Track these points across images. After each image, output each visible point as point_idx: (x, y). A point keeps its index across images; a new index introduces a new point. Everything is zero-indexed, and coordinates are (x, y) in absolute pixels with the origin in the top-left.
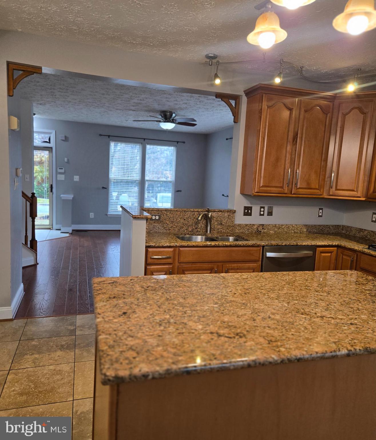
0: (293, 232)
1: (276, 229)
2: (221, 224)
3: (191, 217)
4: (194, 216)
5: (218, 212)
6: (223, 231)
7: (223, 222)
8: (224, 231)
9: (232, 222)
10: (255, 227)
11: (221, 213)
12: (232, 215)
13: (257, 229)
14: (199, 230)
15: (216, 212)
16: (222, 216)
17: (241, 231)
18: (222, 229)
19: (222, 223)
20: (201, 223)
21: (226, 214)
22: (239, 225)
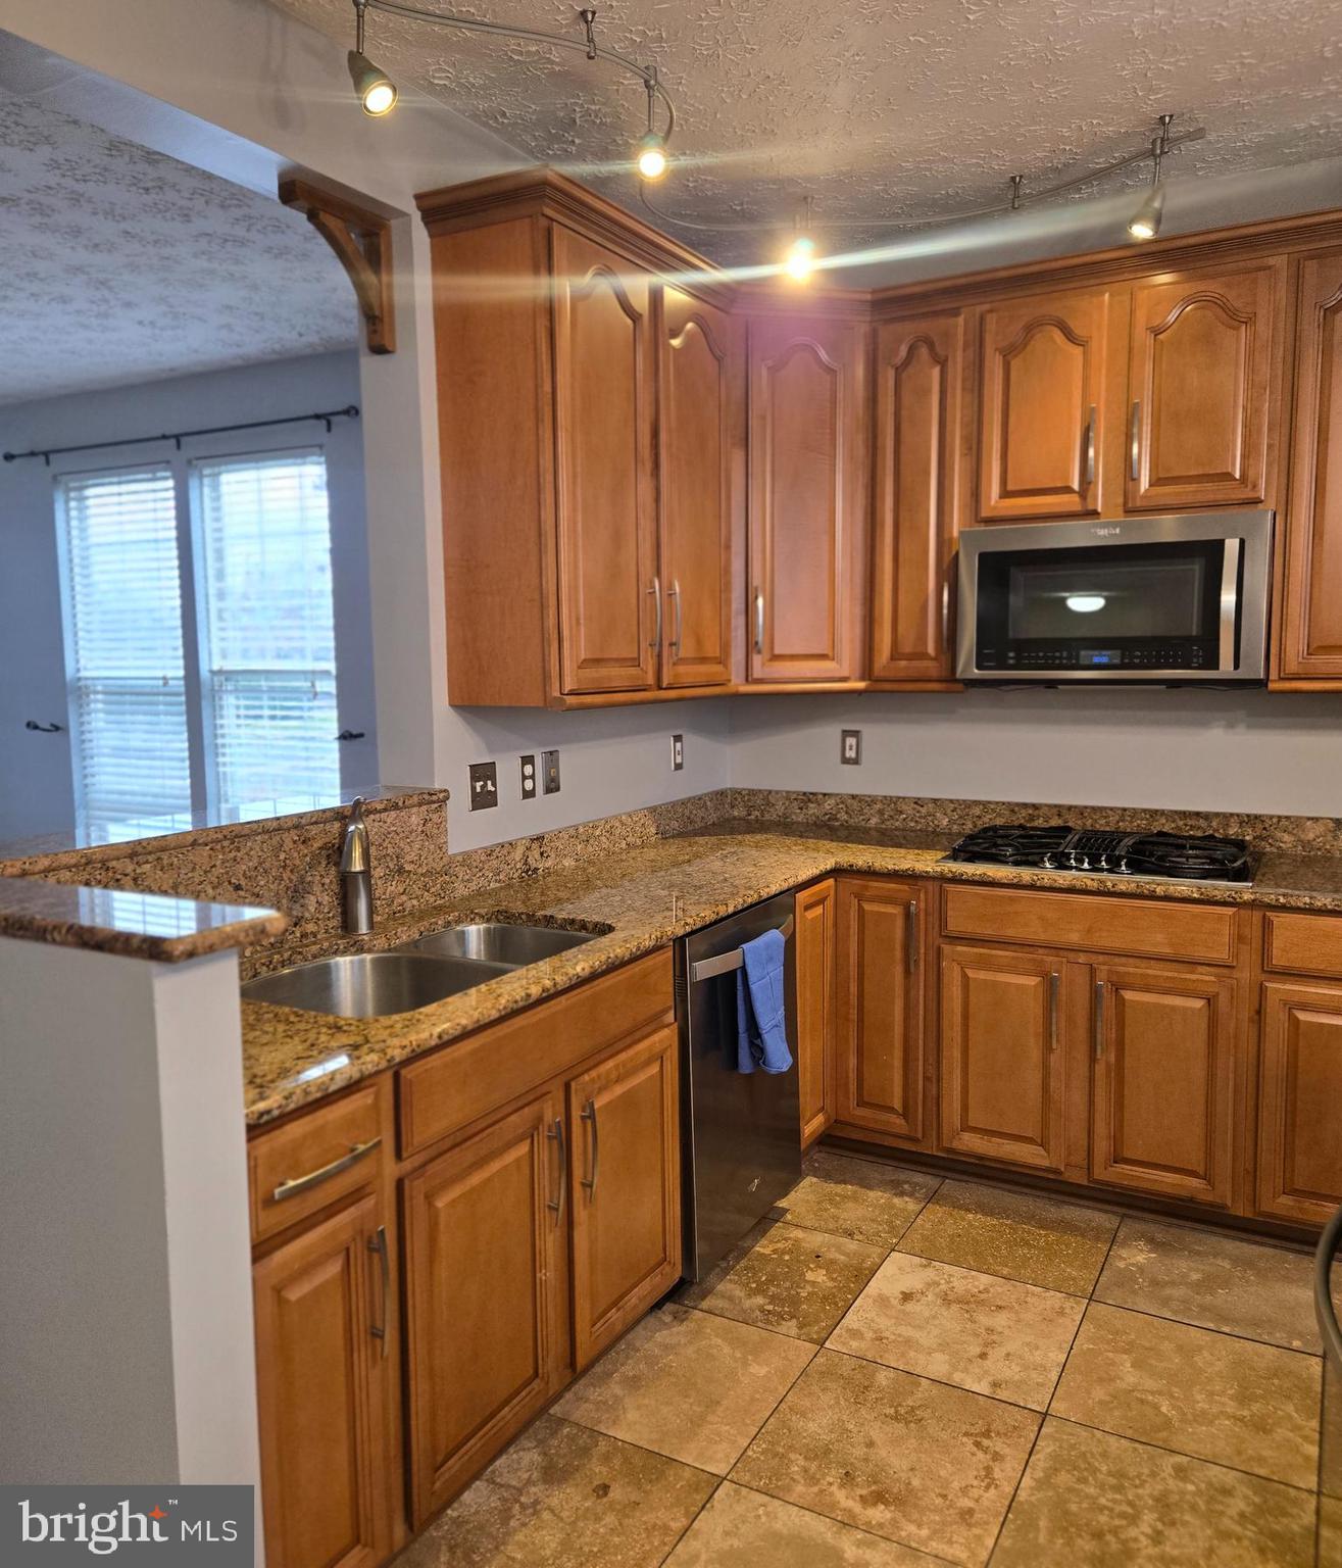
0: (624, 846)
1: (579, 847)
2: (401, 871)
3: (267, 865)
4: (282, 857)
5: (385, 810)
6: (408, 905)
7: (408, 858)
8: (415, 902)
9: (440, 848)
10: (518, 854)
11: (393, 814)
12: (435, 817)
13: (526, 863)
14: (311, 927)
15: (376, 811)
16: (399, 830)
17: (473, 886)
18: (404, 898)
19: (402, 867)
20: (317, 888)
21: (413, 818)
22: (466, 859)
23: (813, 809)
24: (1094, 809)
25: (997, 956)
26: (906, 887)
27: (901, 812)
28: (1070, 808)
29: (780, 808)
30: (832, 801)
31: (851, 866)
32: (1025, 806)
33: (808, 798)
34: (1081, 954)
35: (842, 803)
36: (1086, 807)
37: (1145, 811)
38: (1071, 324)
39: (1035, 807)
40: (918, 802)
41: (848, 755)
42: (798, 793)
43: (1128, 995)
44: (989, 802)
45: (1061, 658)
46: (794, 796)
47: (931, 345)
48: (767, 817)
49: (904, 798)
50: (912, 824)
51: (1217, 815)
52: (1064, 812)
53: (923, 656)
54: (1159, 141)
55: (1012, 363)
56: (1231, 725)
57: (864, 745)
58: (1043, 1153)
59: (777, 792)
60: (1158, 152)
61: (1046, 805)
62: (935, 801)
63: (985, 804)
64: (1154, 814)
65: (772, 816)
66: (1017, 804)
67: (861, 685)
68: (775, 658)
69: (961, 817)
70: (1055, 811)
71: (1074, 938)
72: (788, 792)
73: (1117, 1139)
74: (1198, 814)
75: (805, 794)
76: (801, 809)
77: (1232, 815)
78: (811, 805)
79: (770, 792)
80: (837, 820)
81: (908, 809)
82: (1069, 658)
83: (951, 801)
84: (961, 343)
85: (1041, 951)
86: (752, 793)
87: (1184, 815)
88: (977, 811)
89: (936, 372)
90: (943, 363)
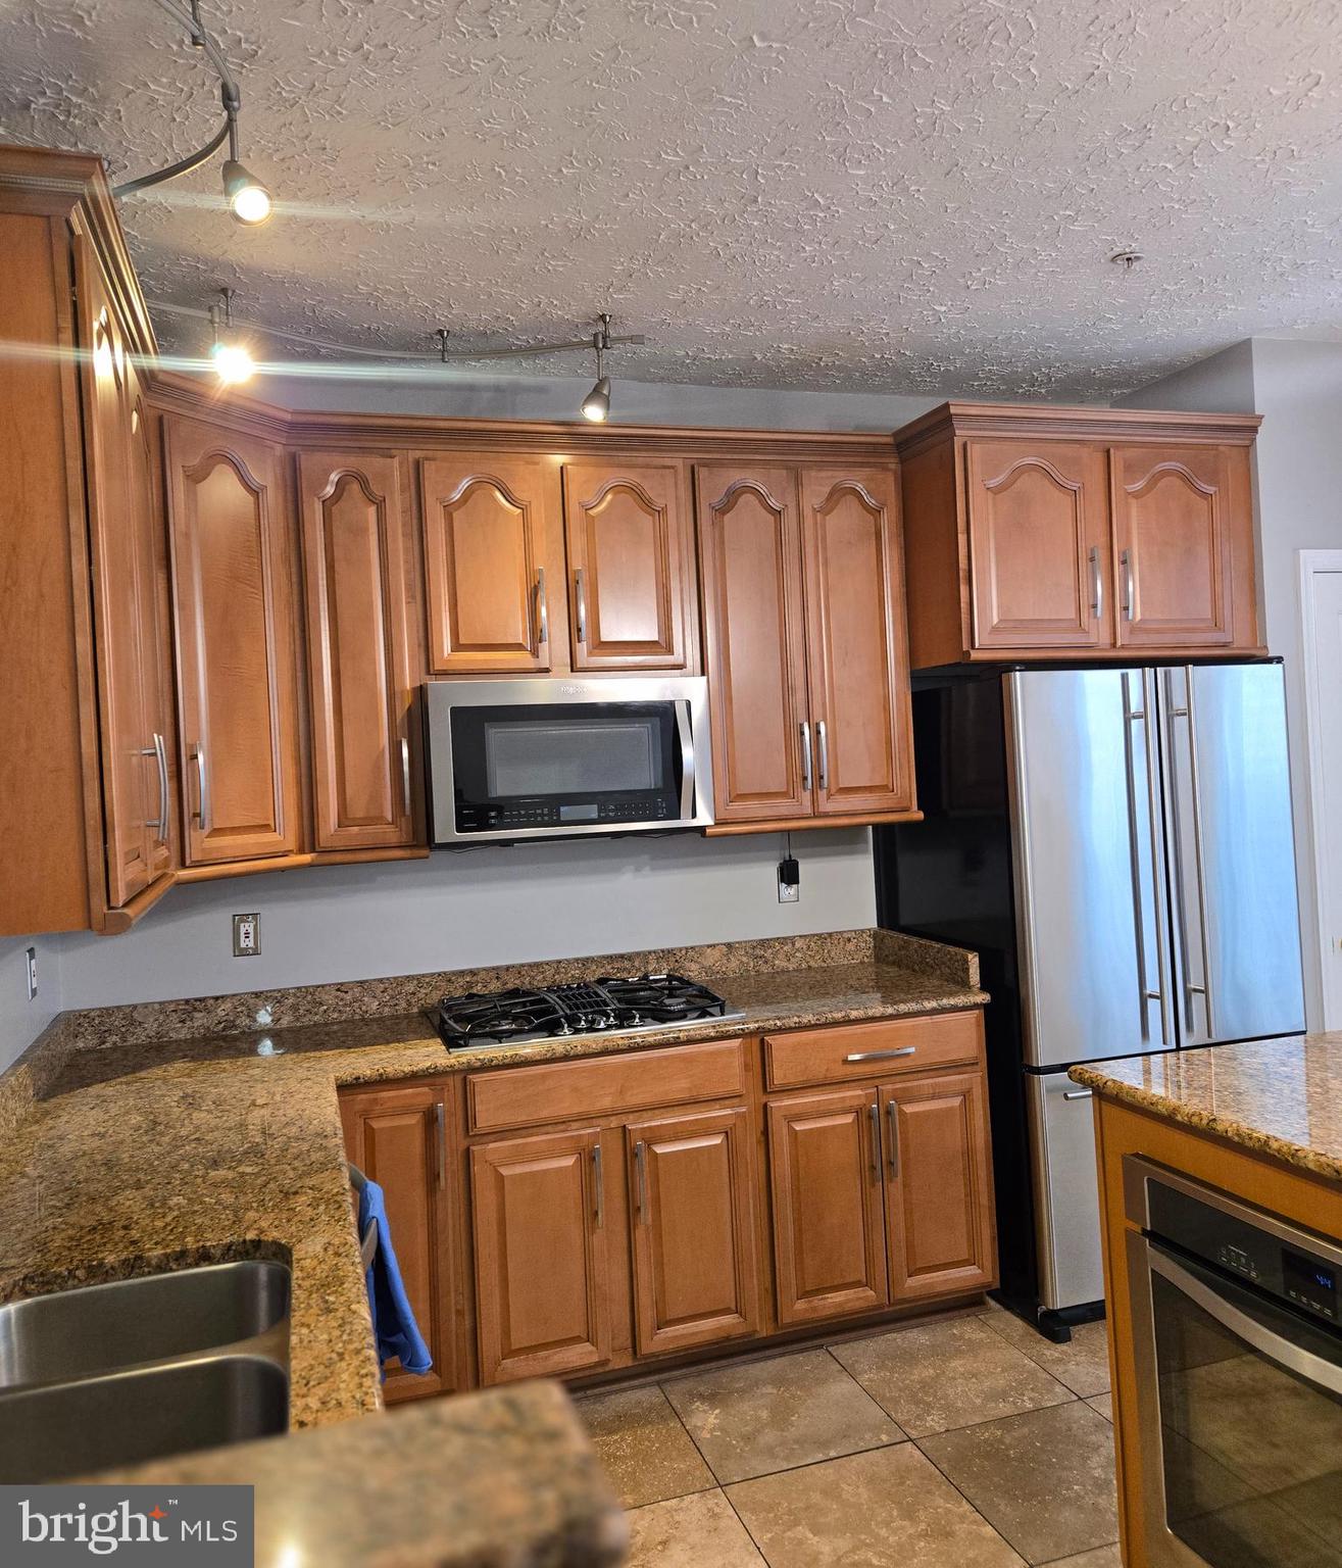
23: (200, 1019)
24: (530, 965)
25: (535, 1143)
26: (426, 1089)
27: (321, 1004)
28: (508, 968)
29: (151, 1027)
30: (228, 1005)
31: (358, 1078)
32: (462, 973)
33: (193, 1006)
34: (613, 1118)
35: (243, 1004)
36: (523, 965)
37: (577, 960)
38: (511, 486)
39: (473, 973)
40: (340, 988)
41: (243, 945)
42: (177, 1002)
43: (660, 1149)
44: (423, 976)
45: (542, 815)
46: (172, 1007)
47: (364, 483)
48: (131, 1041)
49: (323, 986)
50: (335, 1015)
51: (638, 954)
52: (503, 974)
53: (378, 819)
54: (600, 337)
55: (454, 515)
56: (638, 870)
57: (264, 929)
58: (592, 1348)
59: (146, 1006)
60: (601, 346)
61: (484, 969)
62: (361, 983)
63: (418, 978)
64: (586, 962)
65: (138, 1038)
66: (454, 973)
67: (307, 858)
68: (217, 832)
69: (392, 997)
70: (493, 974)
71: (606, 1103)
72: (160, 1003)
73: (660, 1303)
74: (622, 956)
75: (187, 1002)
76: (183, 1021)
77: (650, 953)
78: (197, 1015)
79: (135, 1007)
80: (235, 1027)
81: (329, 998)
82: (550, 815)
83: (381, 981)
84: (397, 486)
85: (575, 1125)
86: (107, 1012)
87: (611, 958)
88: (410, 987)
89: (372, 511)
90: (380, 505)
